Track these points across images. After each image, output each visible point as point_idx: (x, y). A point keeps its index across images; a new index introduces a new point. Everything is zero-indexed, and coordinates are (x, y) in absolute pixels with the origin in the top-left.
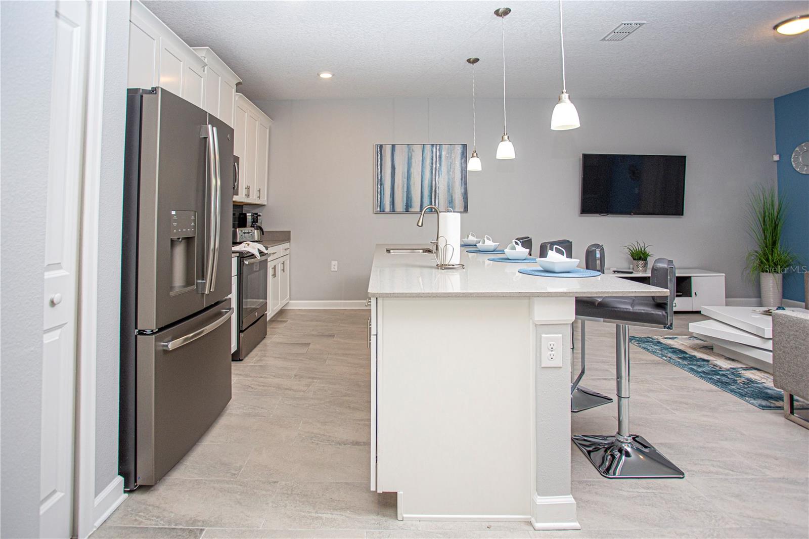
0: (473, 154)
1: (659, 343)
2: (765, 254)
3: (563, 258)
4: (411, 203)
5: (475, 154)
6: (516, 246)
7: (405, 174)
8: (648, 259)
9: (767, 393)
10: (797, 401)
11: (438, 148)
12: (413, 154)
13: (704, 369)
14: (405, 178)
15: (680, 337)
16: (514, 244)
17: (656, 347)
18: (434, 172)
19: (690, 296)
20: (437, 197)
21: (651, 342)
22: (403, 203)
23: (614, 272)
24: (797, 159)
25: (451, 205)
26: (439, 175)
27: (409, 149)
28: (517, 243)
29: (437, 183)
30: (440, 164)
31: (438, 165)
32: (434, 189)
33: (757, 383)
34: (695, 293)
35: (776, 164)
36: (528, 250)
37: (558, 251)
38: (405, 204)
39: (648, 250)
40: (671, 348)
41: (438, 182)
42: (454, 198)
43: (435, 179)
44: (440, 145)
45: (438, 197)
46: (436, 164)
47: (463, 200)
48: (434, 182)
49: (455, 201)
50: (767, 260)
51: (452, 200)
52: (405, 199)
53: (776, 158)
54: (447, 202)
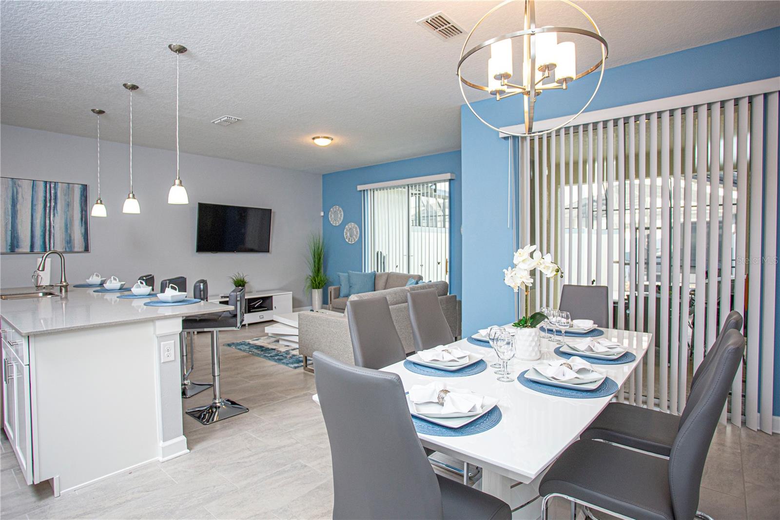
0: (97, 201)
1: (249, 344)
2: (314, 277)
3: (176, 293)
4: (18, 242)
5: (99, 201)
6: (141, 285)
7: (8, 211)
8: (245, 286)
9: (299, 360)
10: (310, 360)
11: (52, 185)
12: (20, 190)
13: (271, 355)
14: (8, 215)
15: (262, 338)
16: (139, 283)
17: (246, 347)
18: (48, 211)
19: (272, 309)
20: (52, 237)
21: (244, 344)
22: (7, 244)
23: (222, 297)
24: (331, 216)
25: (69, 245)
26: (54, 214)
27: (14, 183)
28: (142, 283)
29: (52, 222)
30: (56, 203)
31: (53, 204)
32: (48, 228)
33: (296, 356)
34: (275, 307)
35: (322, 218)
36: (151, 288)
37: (173, 288)
38: (9, 244)
39: (246, 279)
40: (256, 346)
41: (54, 221)
42: (72, 239)
43: (50, 218)
44: (55, 183)
45: (54, 236)
46: (50, 203)
47: (83, 240)
48: (48, 222)
49: (74, 240)
50: (315, 281)
51: (70, 240)
52: (9, 239)
53: (322, 214)
54: (64, 242)
